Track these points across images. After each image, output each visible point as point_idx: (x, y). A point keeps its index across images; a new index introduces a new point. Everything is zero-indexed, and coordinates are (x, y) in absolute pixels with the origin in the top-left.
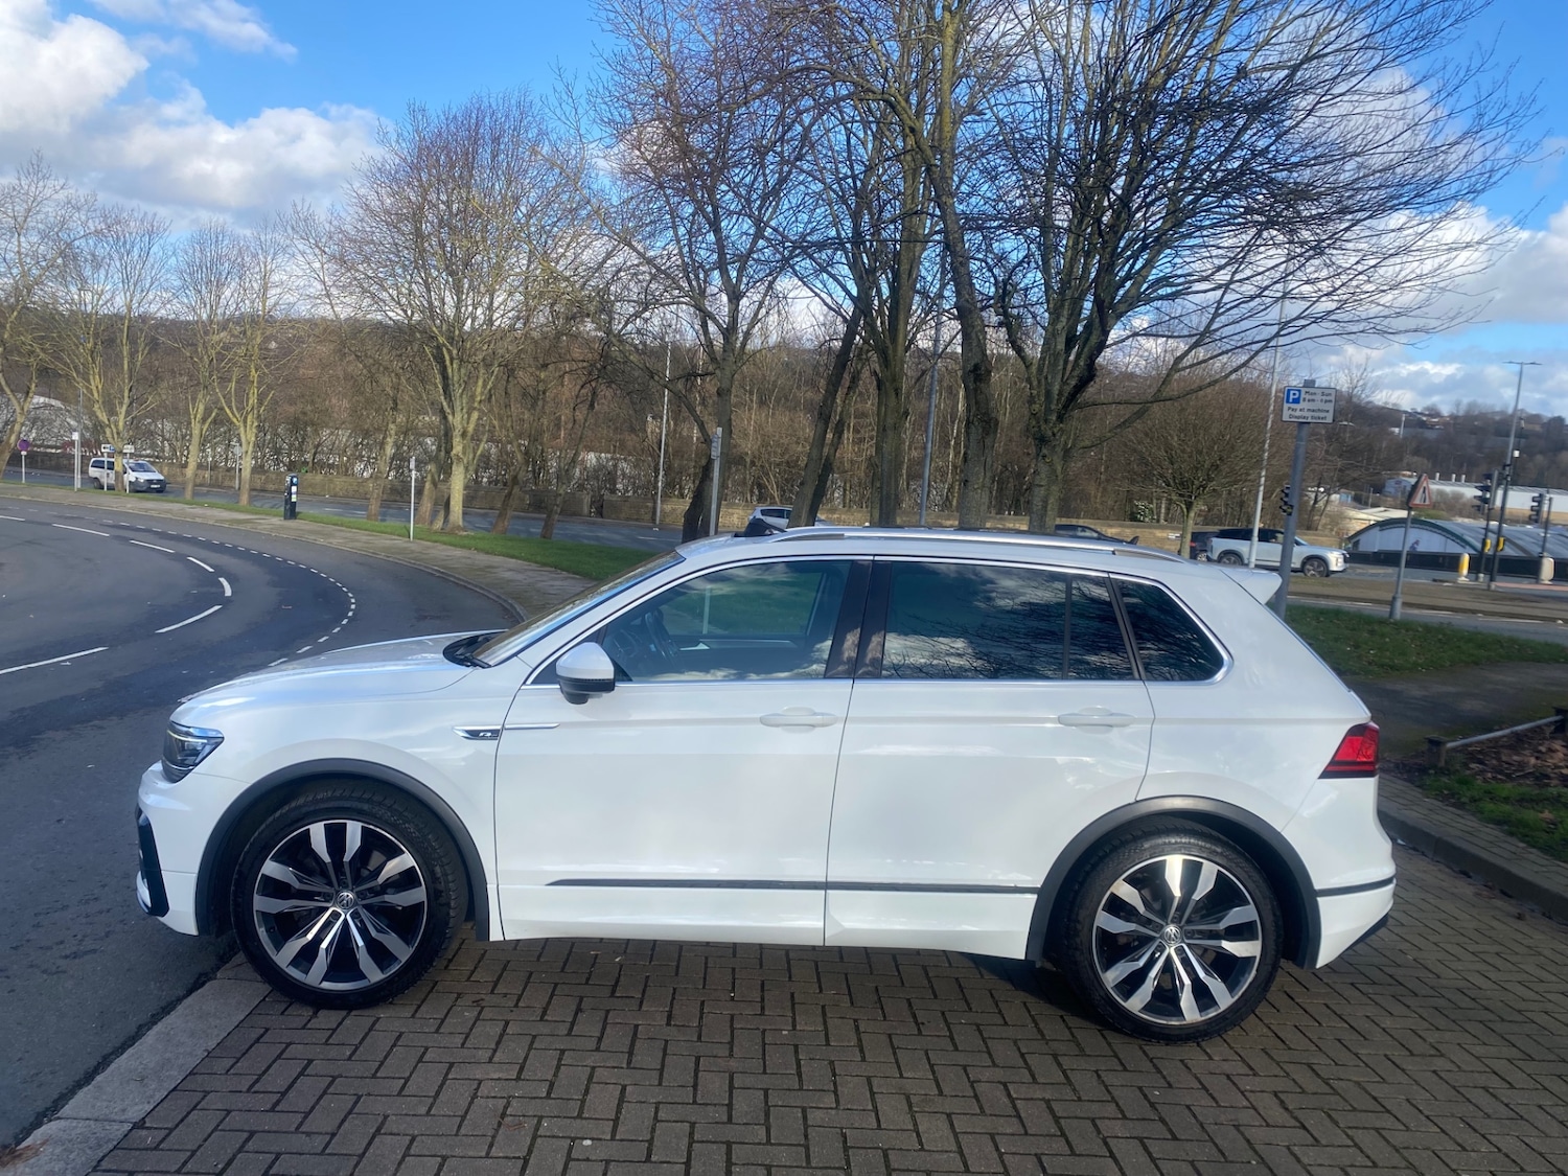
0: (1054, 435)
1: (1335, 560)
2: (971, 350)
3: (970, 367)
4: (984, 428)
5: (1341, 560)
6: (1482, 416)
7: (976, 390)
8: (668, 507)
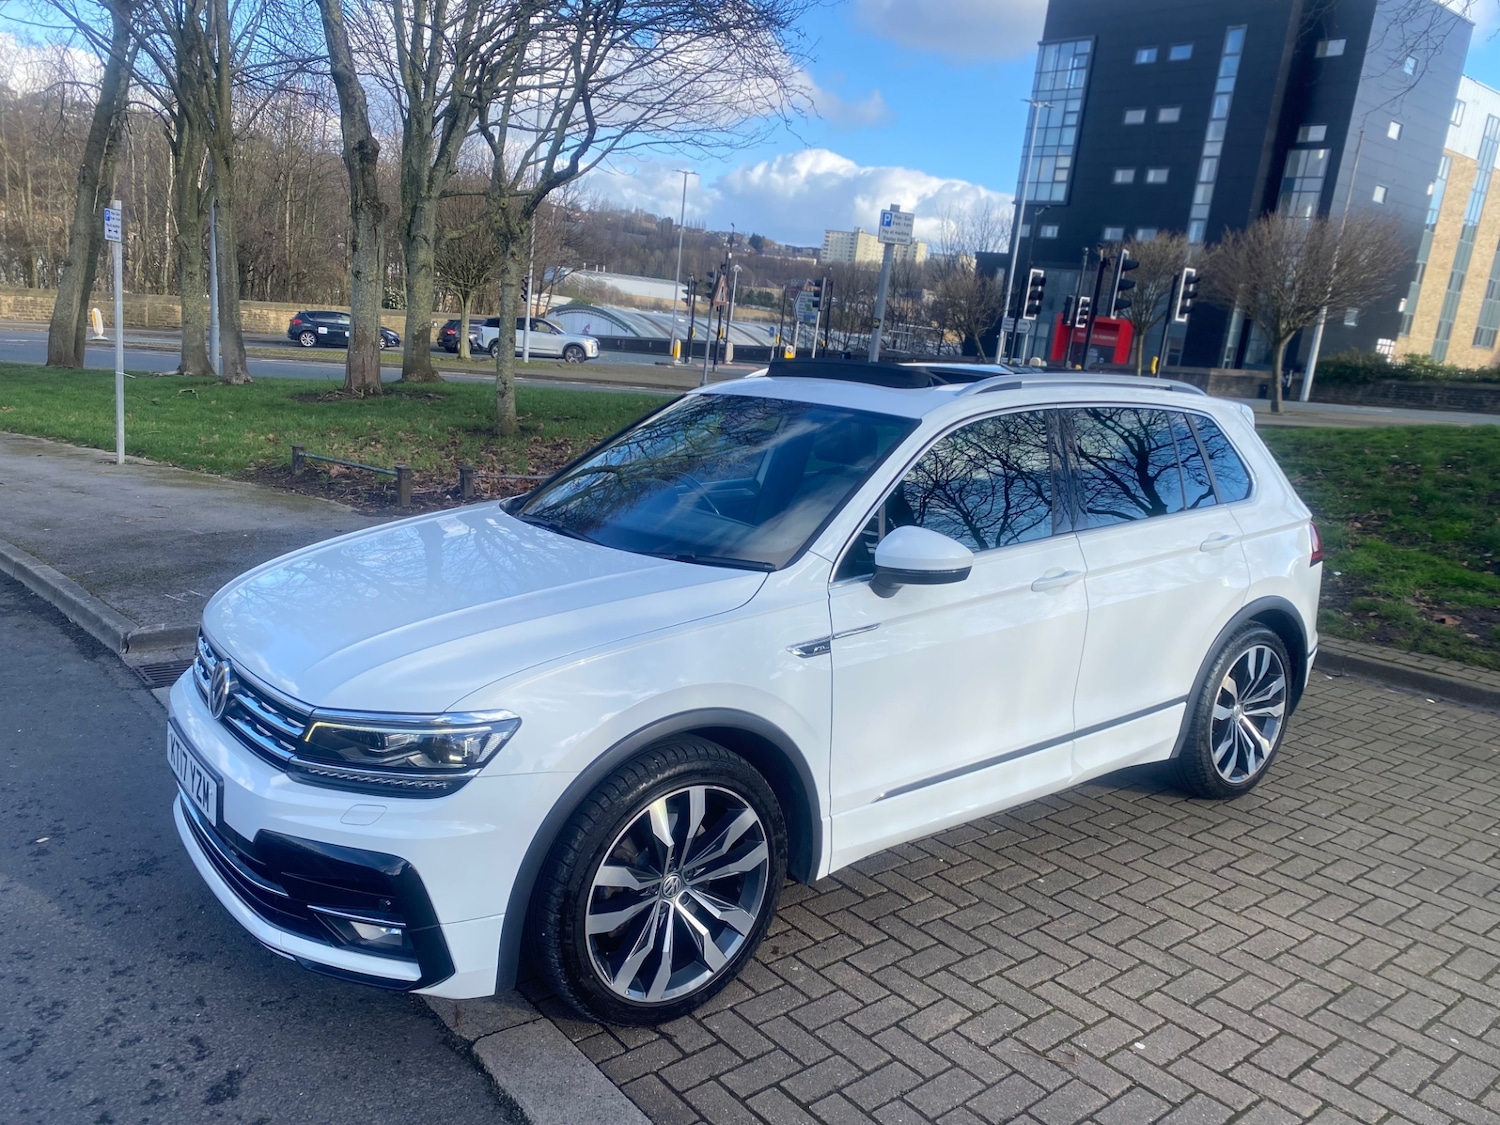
0: (522, 232)
1: (591, 347)
2: (354, 125)
3: (354, 144)
4: (375, 215)
5: (595, 347)
6: (612, 213)
7: (363, 171)
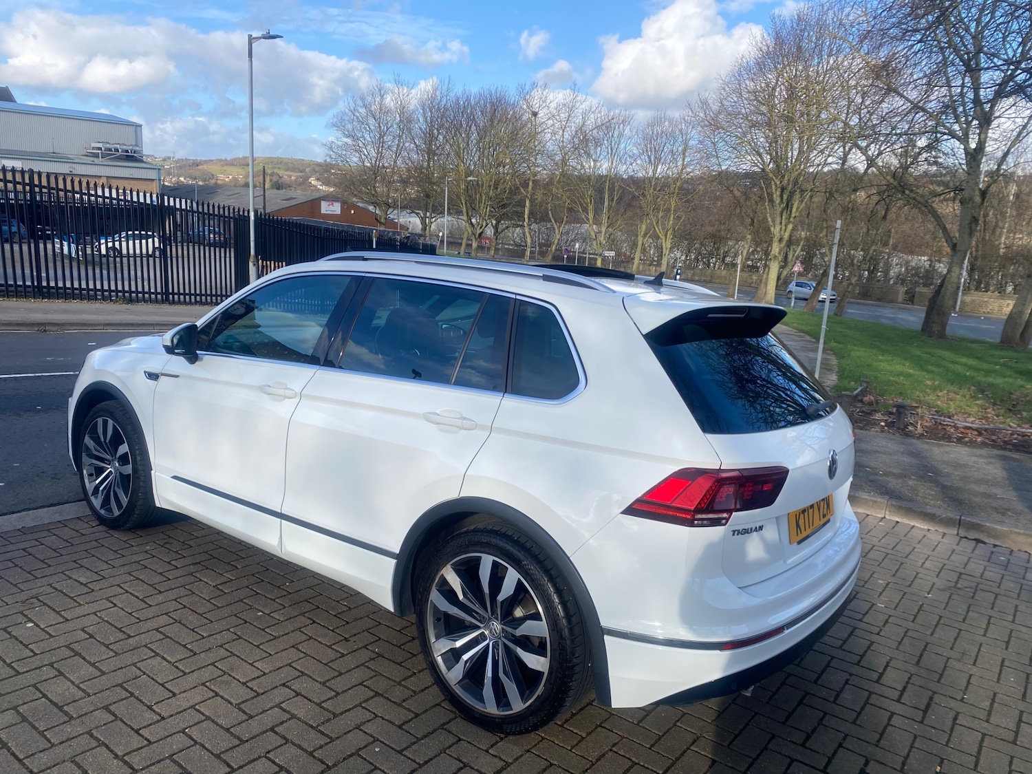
8: (968, 299)
